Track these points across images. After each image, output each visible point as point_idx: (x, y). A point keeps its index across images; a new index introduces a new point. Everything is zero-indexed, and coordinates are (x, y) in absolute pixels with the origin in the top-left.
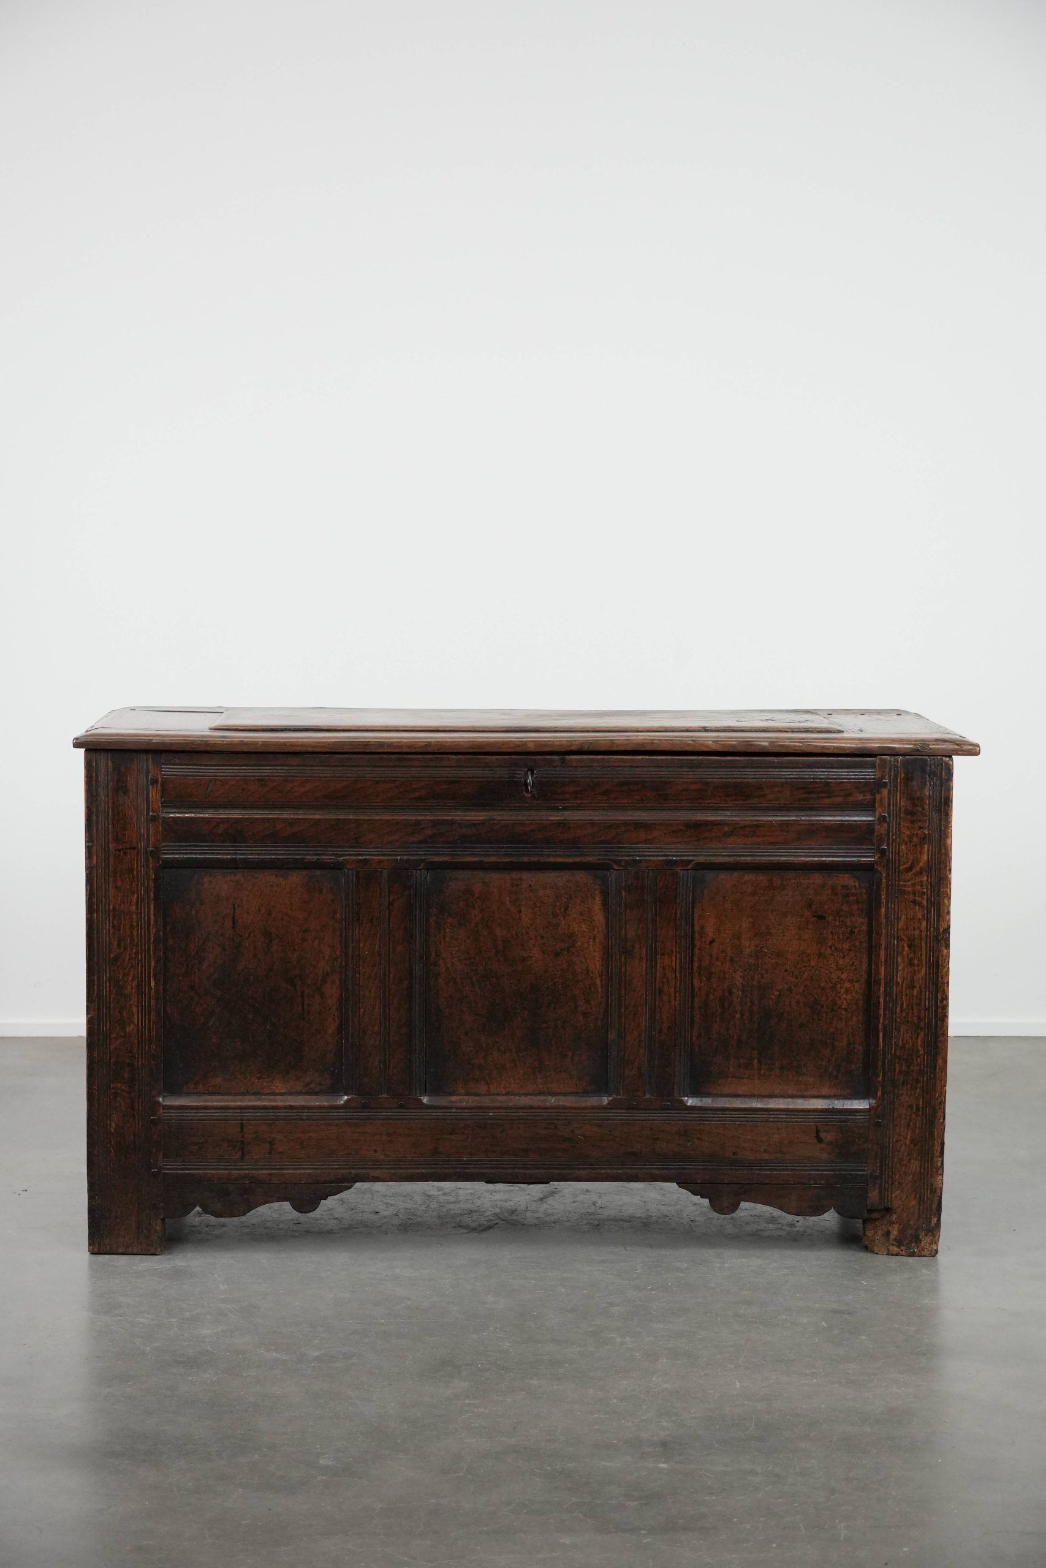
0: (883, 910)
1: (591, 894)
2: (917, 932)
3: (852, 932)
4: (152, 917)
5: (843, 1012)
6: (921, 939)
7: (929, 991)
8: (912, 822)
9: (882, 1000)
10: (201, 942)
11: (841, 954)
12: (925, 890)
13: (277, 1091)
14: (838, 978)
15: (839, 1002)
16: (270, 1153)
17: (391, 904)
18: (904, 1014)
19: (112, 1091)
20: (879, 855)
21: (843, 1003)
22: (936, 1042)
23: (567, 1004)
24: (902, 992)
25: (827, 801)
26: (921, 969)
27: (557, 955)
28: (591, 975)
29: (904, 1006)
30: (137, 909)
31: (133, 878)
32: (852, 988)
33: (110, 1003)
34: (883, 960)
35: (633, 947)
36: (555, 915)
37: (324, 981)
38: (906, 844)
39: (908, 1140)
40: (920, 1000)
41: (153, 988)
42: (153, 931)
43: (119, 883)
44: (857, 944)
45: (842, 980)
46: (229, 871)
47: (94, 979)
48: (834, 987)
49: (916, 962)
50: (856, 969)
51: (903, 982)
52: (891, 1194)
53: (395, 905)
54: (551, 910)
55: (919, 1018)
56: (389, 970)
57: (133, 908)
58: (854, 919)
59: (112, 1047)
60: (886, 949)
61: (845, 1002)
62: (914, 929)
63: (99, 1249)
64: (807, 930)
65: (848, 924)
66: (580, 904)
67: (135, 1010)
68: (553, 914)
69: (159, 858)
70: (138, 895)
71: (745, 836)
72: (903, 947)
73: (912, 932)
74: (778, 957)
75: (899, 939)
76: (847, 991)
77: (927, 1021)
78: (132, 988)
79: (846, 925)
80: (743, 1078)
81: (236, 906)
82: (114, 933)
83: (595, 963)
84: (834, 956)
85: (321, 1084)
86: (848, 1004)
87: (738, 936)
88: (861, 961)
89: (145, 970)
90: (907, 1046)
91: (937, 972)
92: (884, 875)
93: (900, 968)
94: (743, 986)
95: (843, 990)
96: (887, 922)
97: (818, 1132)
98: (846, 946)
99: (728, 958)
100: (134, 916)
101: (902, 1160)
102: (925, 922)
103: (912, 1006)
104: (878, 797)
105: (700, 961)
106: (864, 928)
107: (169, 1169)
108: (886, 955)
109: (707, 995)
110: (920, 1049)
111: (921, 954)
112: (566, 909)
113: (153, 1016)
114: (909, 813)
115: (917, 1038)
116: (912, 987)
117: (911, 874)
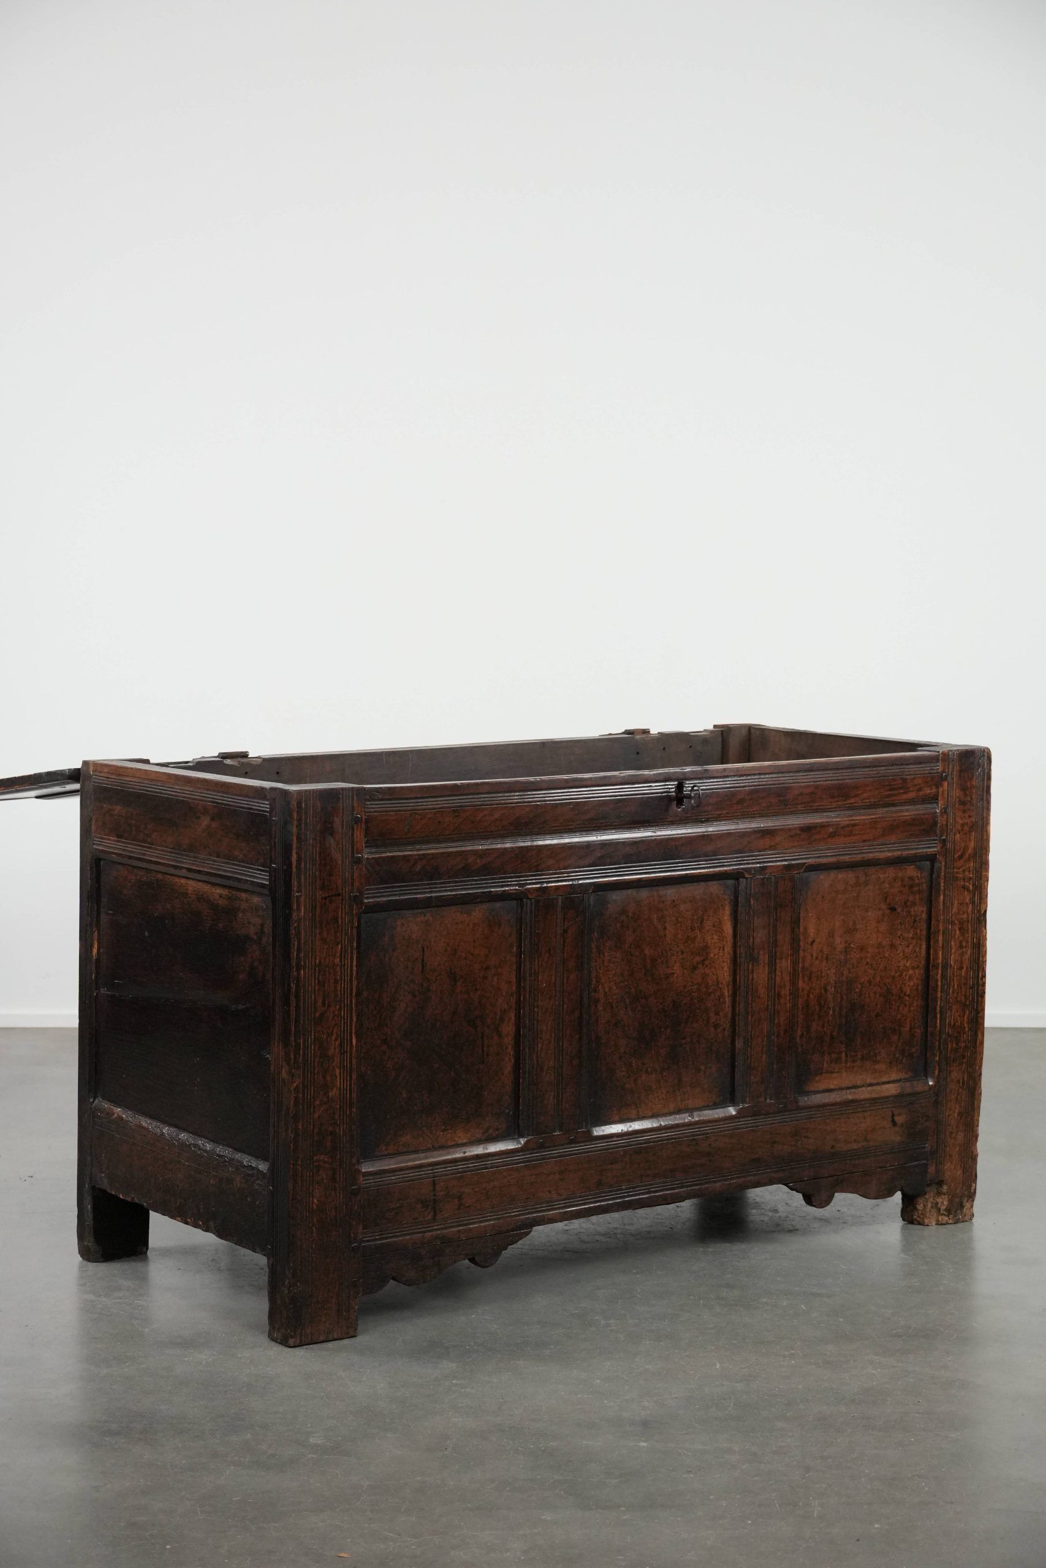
0: (942, 897)
1: (722, 906)
2: (965, 916)
3: (916, 921)
4: (355, 968)
5: (907, 998)
6: (968, 921)
7: (973, 971)
8: (964, 812)
9: (939, 983)
10: (393, 990)
11: (907, 943)
12: (971, 876)
13: (460, 1142)
14: (904, 966)
15: (904, 989)
16: (459, 1209)
17: (565, 931)
18: (955, 995)
19: (315, 1164)
20: (941, 845)
21: (907, 989)
22: (977, 1016)
23: (701, 1016)
25: (904, 796)
26: (968, 950)
27: (695, 968)
28: (720, 986)
29: (955, 987)
30: (341, 961)
31: (338, 927)
32: (915, 975)
33: (314, 1067)
34: (941, 945)
35: (759, 954)
36: (693, 929)
37: (502, 1019)
38: (960, 833)
39: (956, 1114)
40: (967, 979)
41: (354, 1045)
42: (355, 983)
43: (325, 935)
44: (919, 932)
45: (907, 967)
46: (420, 911)
47: (300, 1044)
48: (901, 976)
49: (964, 944)
50: (917, 956)
51: (955, 964)
52: (944, 1167)
53: (569, 932)
54: (690, 925)
55: (965, 996)
56: (563, 1001)
57: (337, 960)
58: (916, 909)
59: (316, 1116)
60: (942, 934)
61: (909, 989)
62: (964, 913)
63: (301, 1342)
64: (883, 923)
65: (913, 914)
66: (713, 916)
67: (338, 1071)
68: (691, 928)
69: (362, 903)
70: (342, 945)
71: (845, 836)
72: (956, 930)
73: (962, 916)
74: (862, 950)
75: (953, 923)
76: (911, 978)
77: (971, 999)
78: (335, 1049)
79: (911, 915)
80: (834, 1072)
81: (425, 948)
82: (319, 990)
83: (724, 973)
84: (902, 945)
85: (497, 1129)
86: (911, 990)
87: (831, 935)
88: (920, 948)
89: (347, 1026)
90: (957, 1024)
91: (979, 952)
92: (944, 864)
93: (953, 951)
94: (835, 983)
95: (907, 977)
96: (944, 908)
97: (893, 1115)
98: (911, 935)
99: (825, 956)
100: (338, 969)
101: (951, 1133)
102: (971, 905)
103: (961, 986)
104: (941, 790)
105: (803, 962)
106: (924, 916)
107: (368, 1241)
108: (943, 940)
109: (808, 995)
110: (966, 1025)
111: (968, 936)
112: (702, 922)
113: (354, 1076)
114: (963, 803)
115: (963, 1016)
116: (961, 968)
117: (962, 861)
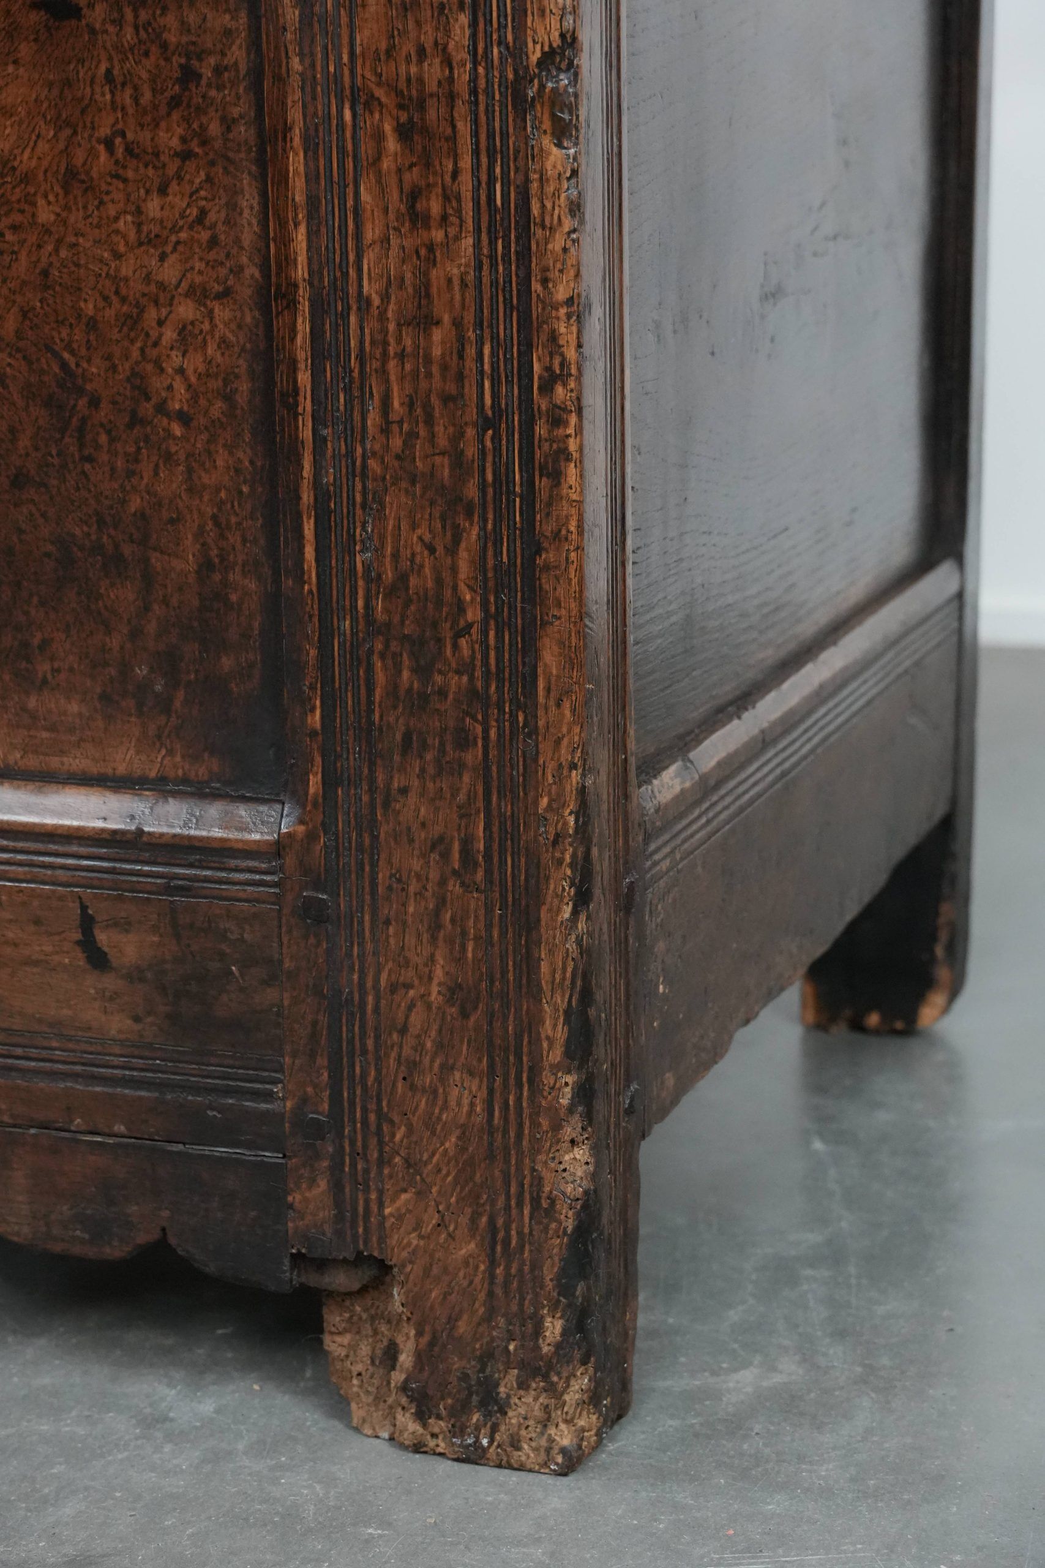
2: (433, 71)
3: (189, 76)
5: (177, 430)
6: (452, 97)
7: (494, 338)
9: (304, 378)
11: (151, 172)
14: (147, 279)
15: (157, 383)
18: (397, 443)
21: (170, 388)
22: (530, 564)
24: (386, 343)
26: (457, 238)
29: (396, 404)
32: (206, 326)
34: (300, 198)
39: (435, 989)
40: (460, 377)
44: (215, 129)
45: (162, 286)
48: (132, 322)
49: (434, 206)
50: (213, 242)
51: (385, 297)
52: (381, 1205)
55: (458, 460)
58: (192, 18)
60: (308, 143)
61: (179, 386)
62: (422, 53)
64: (11, 69)
65: (172, 38)
72: (379, 137)
73: (413, 69)
75: (362, 99)
76: (186, 335)
77: (490, 477)
79: (164, 46)
84: (125, 180)
88: (232, 207)
90: (413, 581)
91: (524, 255)
93: (371, 233)
95: (169, 335)
96: (304, 18)
97: (87, 923)
98: (170, 138)
101: (413, 1066)
102: (464, 19)
103: (427, 408)
106: (236, 53)
108: (312, 178)
110: (467, 596)
111: (455, 174)
115: (452, 550)
116: (425, 321)
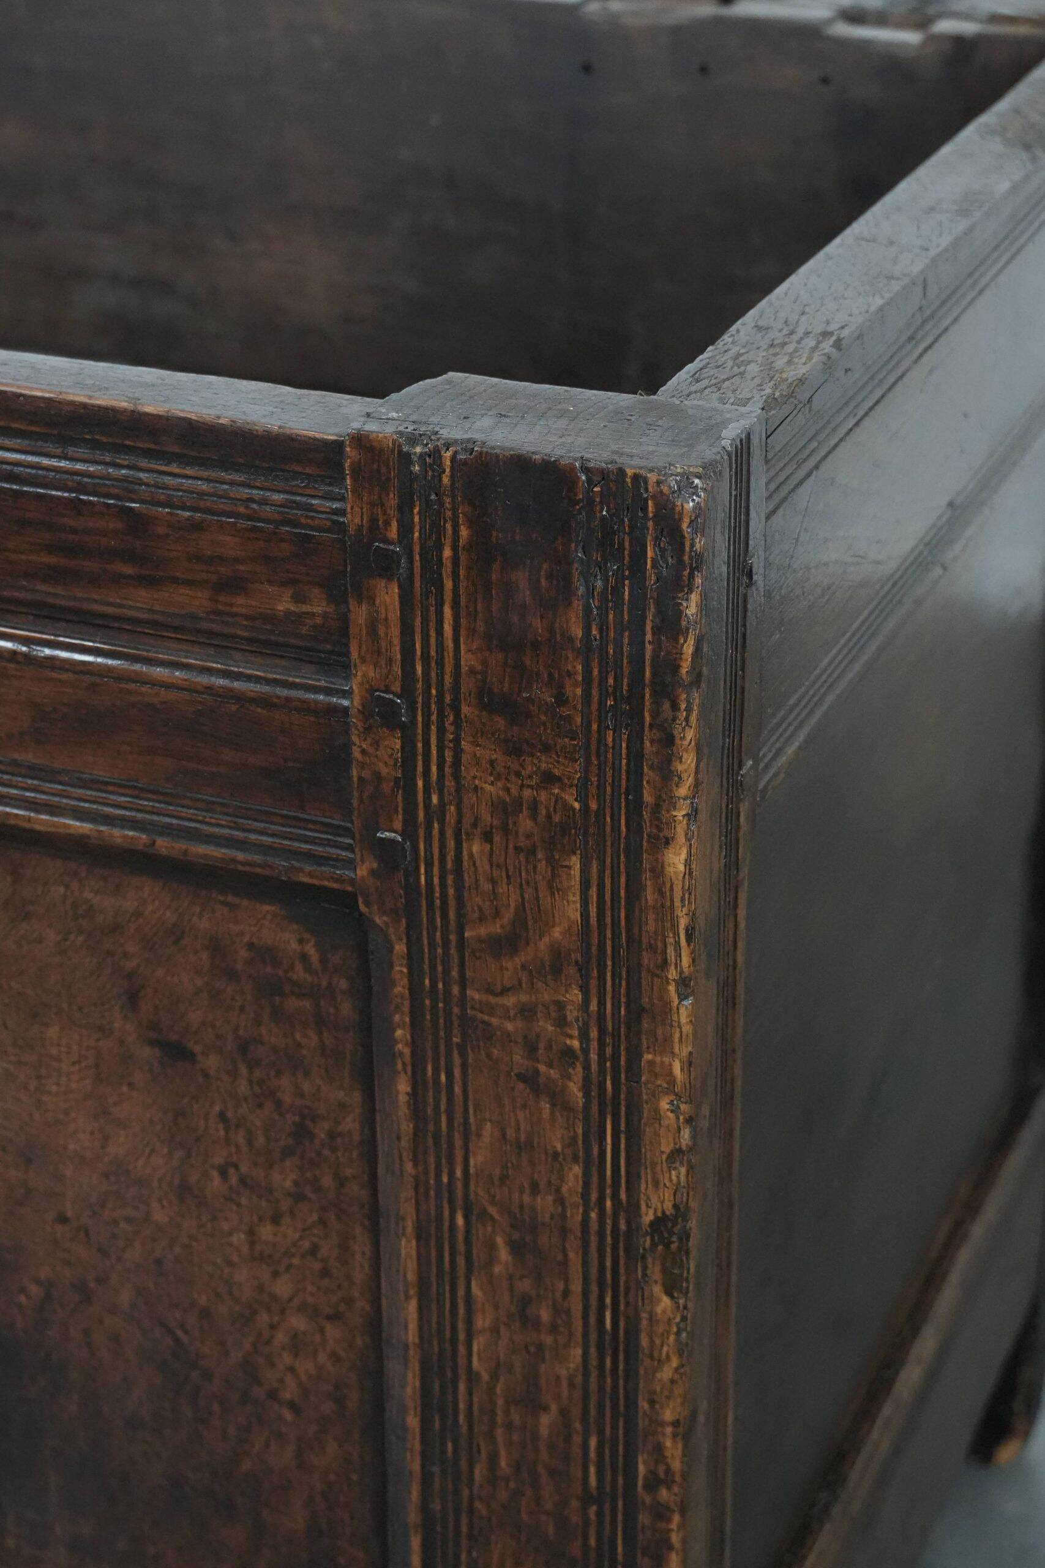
2: (546, 1205)
3: (302, 1133)
5: (288, 1416)
6: (564, 1231)
7: (601, 1433)
8: (515, 750)
9: (413, 1422)
11: (264, 1204)
12: (576, 1044)
14: (260, 1289)
15: (269, 1375)
18: (503, 1495)
20: (372, 863)
21: (281, 1381)
24: (493, 1413)
26: (567, 1346)
29: (503, 1464)
32: (317, 1338)
34: (412, 1277)
38: (488, 837)
40: (566, 1458)
44: (327, 1181)
45: (274, 1297)
48: (244, 1319)
49: (546, 1314)
50: (325, 1273)
51: (495, 1377)
55: (562, 1522)
58: (306, 1086)
60: (420, 1234)
61: (290, 1381)
62: (535, 1188)
64: (125, 1089)
65: (287, 1099)
72: (492, 1247)
73: (527, 1199)
74: (29, 1162)
75: (474, 1211)
76: (297, 1343)
77: (593, 1542)
79: (279, 1104)
84: (239, 1205)
86: (304, 1392)
88: (345, 1248)
91: (631, 1374)
93: (481, 1322)
95: (281, 1338)
96: (419, 1133)
98: (284, 1178)
102: (578, 1169)
103: (534, 1474)
104: (360, 614)
106: (350, 1124)
108: (423, 1260)
111: (566, 1293)
114: (496, 705)
116: (533, 1405)
117: (512, 964)
